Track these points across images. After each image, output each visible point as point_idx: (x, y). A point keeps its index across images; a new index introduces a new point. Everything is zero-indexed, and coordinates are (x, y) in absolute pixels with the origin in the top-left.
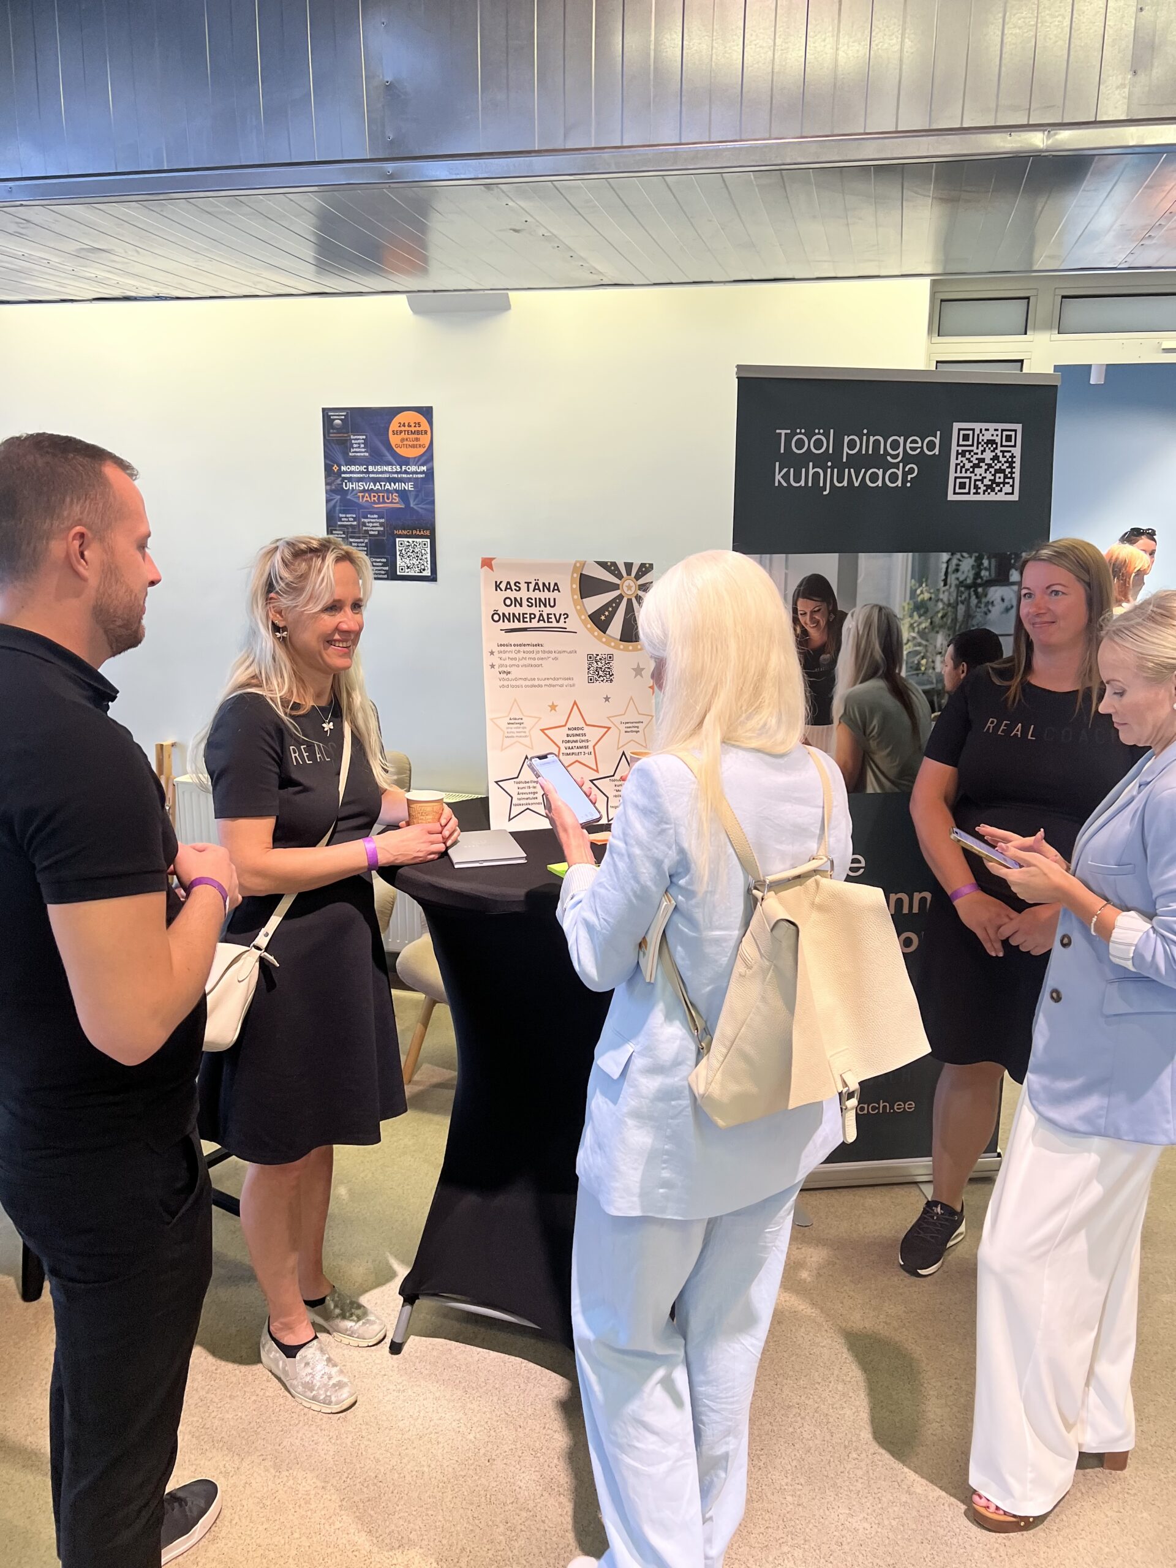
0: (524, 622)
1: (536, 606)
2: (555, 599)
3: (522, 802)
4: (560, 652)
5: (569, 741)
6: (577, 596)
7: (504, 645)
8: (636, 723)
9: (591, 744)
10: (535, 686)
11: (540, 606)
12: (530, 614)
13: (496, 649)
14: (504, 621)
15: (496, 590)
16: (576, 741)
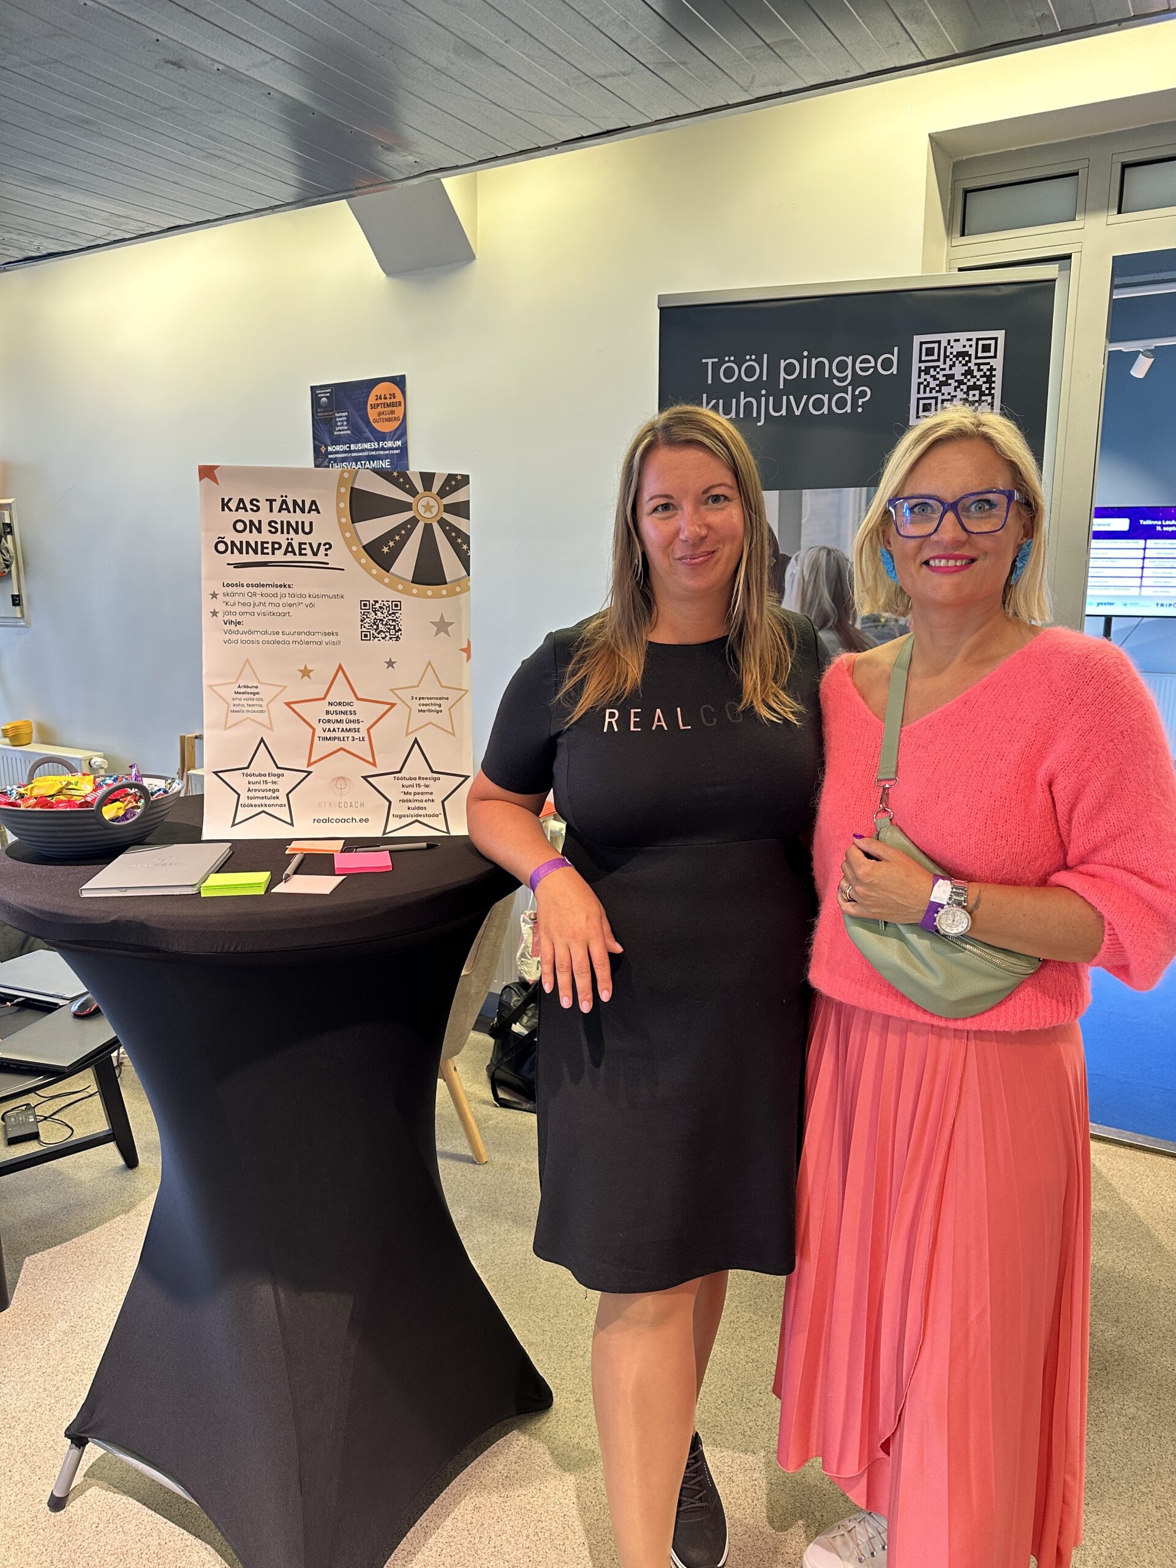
0: (263, 553)
1: (282, 532)
2: (311, 523)
3: (253, 802)
4: (317, 596)
5: (329, 721)
6: (346, 519)
7: (232, 585)
8: (437, 699)
9: (363, 727)
10: (278, 642)
11: (288, 533)
12: (273, 543)
13: (220, 590)
14: (232, 552)
15: (223, 510)
16: (341, 721)
